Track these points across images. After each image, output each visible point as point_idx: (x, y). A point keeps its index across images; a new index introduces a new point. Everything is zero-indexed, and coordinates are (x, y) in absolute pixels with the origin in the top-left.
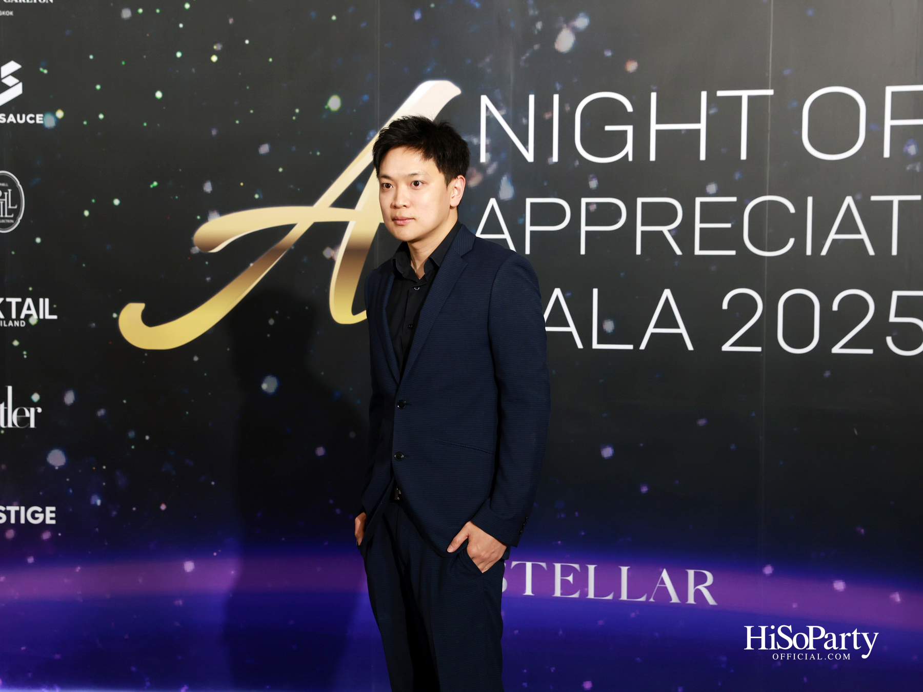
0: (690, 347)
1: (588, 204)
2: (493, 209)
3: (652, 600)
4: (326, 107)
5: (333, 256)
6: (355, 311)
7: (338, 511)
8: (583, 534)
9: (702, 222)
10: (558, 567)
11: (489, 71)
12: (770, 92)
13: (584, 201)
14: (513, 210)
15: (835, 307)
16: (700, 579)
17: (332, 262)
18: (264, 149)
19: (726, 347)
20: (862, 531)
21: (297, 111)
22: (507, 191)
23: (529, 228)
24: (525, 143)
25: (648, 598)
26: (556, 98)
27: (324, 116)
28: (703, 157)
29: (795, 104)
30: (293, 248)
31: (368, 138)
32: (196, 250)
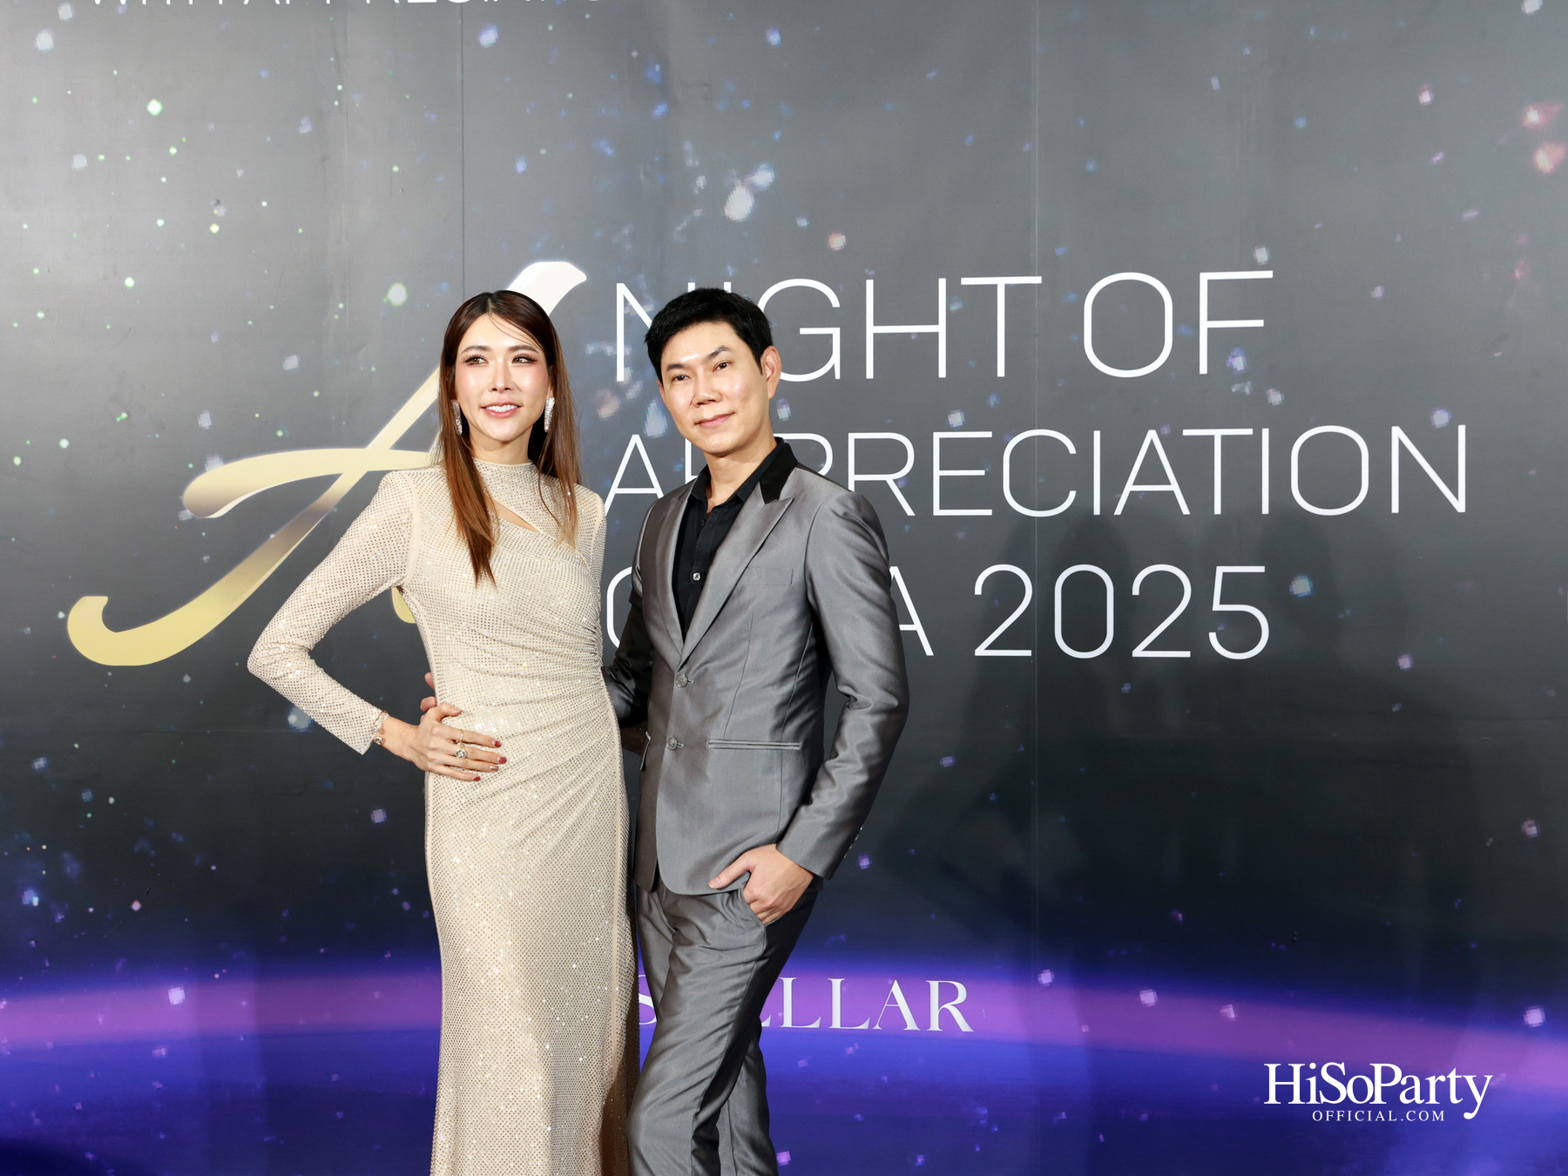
0: (929, 652)
2: (636, 450)
3: (877, 1027)
4: (385, 300)
7: (406, 906)
9: (942, 468)
11: (628, 247)
12: (1037, 280)
14: (665, 453)
15: (1136, 591)
16: (948, 994)
18: (291, 363)
19: (981, 651)
20: (1180, 916)
21: (341, 306)
22: (656, 424)
25: (872, 1025)
27: (383, 314)
28: (942, 373)
29: (1073, 297)
30: (333, 510)
32: (186, 515)
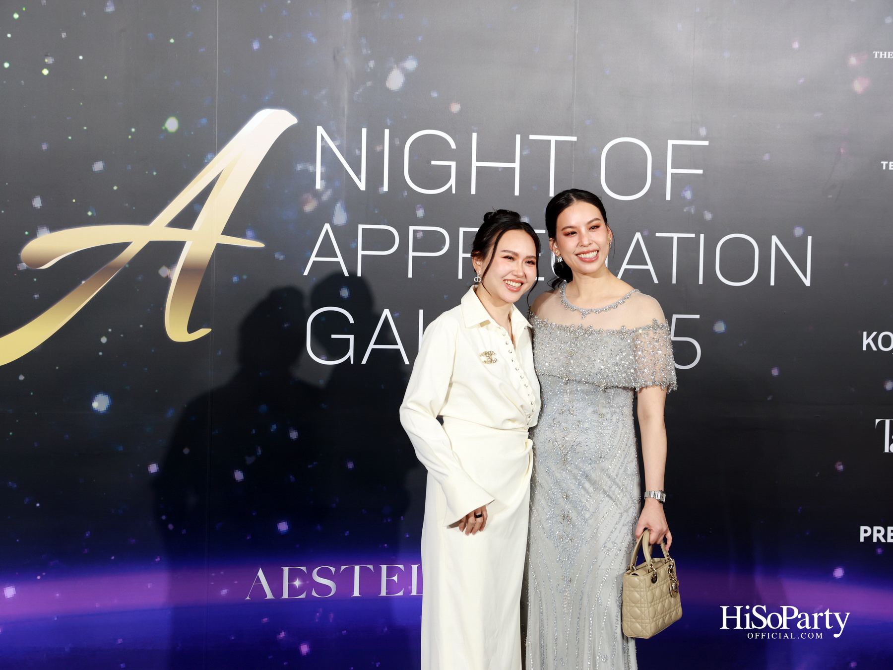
1: (415, 232)
2: (327, 232)
5: (169, 275)
6: (191, 329)
7: (171, 527)
8: (407, 536)
10: (384, 568)
11: (325, 103)
12: (574, 139)
13: (412, 228)
14: (346, 235)
17: (168, 281)
18: (98, 166)
21: (133, 130)
22: (340, 217)
23: (361, 253)
24: (358, 173)
26: (387, 132)
27: (162, 137)
28: (517, 193)
29: (595, 150)
30: (127, 266)
31: (206, 161)
32: (23, 266)
